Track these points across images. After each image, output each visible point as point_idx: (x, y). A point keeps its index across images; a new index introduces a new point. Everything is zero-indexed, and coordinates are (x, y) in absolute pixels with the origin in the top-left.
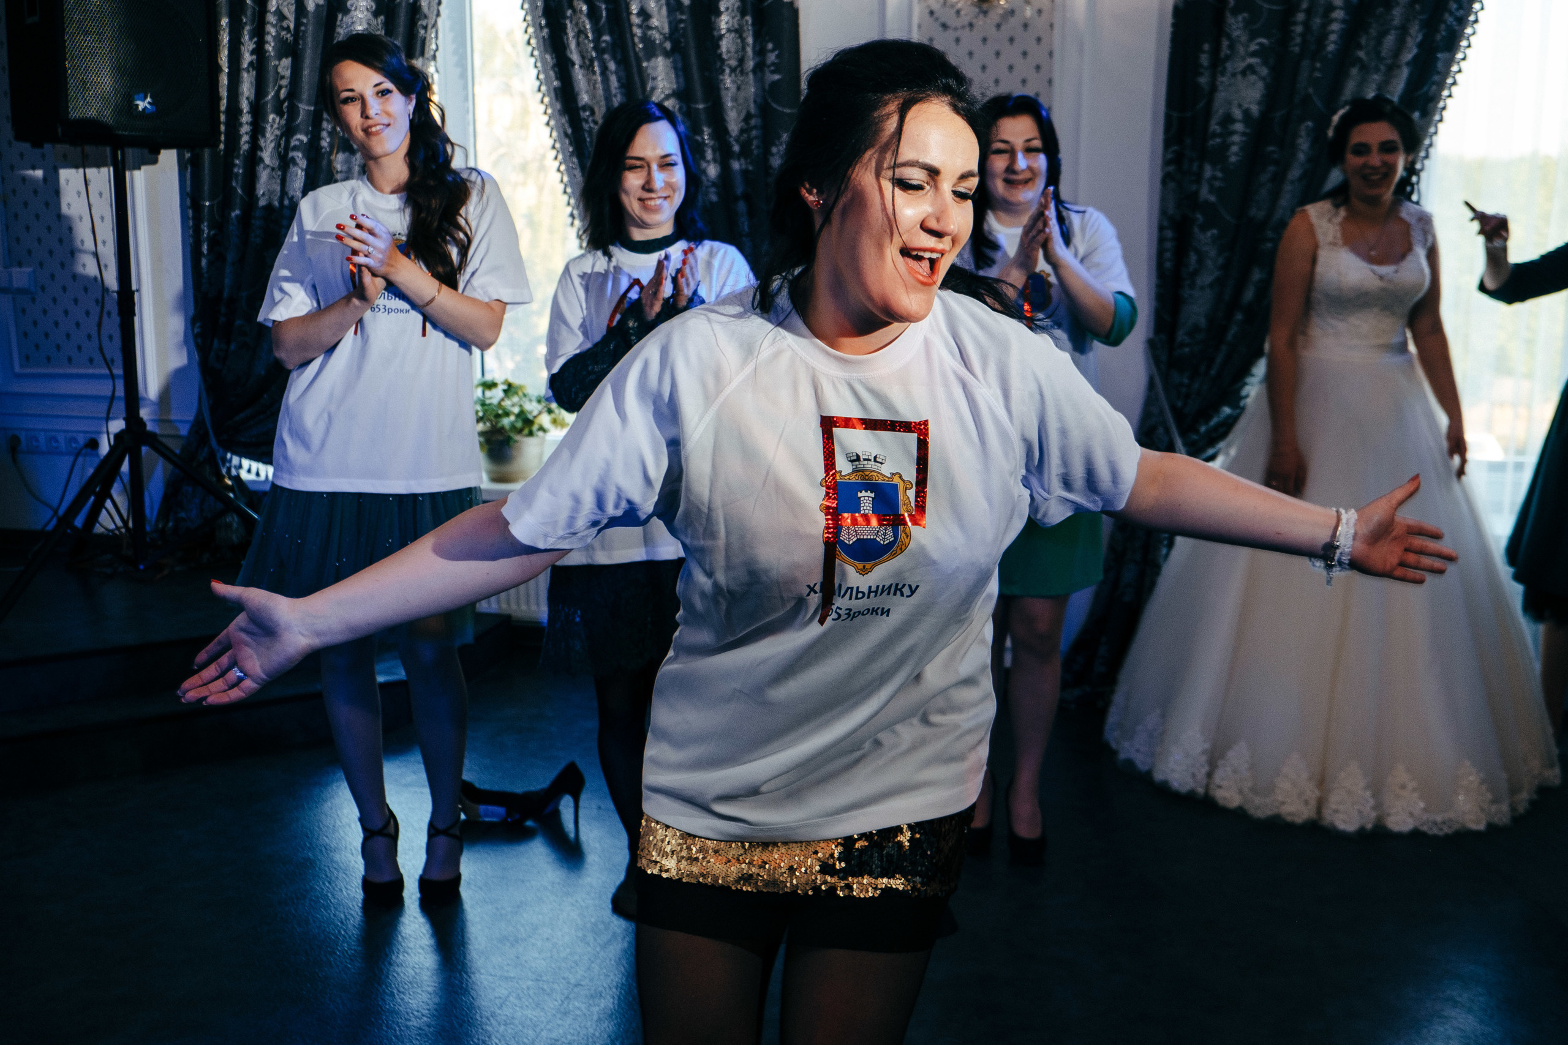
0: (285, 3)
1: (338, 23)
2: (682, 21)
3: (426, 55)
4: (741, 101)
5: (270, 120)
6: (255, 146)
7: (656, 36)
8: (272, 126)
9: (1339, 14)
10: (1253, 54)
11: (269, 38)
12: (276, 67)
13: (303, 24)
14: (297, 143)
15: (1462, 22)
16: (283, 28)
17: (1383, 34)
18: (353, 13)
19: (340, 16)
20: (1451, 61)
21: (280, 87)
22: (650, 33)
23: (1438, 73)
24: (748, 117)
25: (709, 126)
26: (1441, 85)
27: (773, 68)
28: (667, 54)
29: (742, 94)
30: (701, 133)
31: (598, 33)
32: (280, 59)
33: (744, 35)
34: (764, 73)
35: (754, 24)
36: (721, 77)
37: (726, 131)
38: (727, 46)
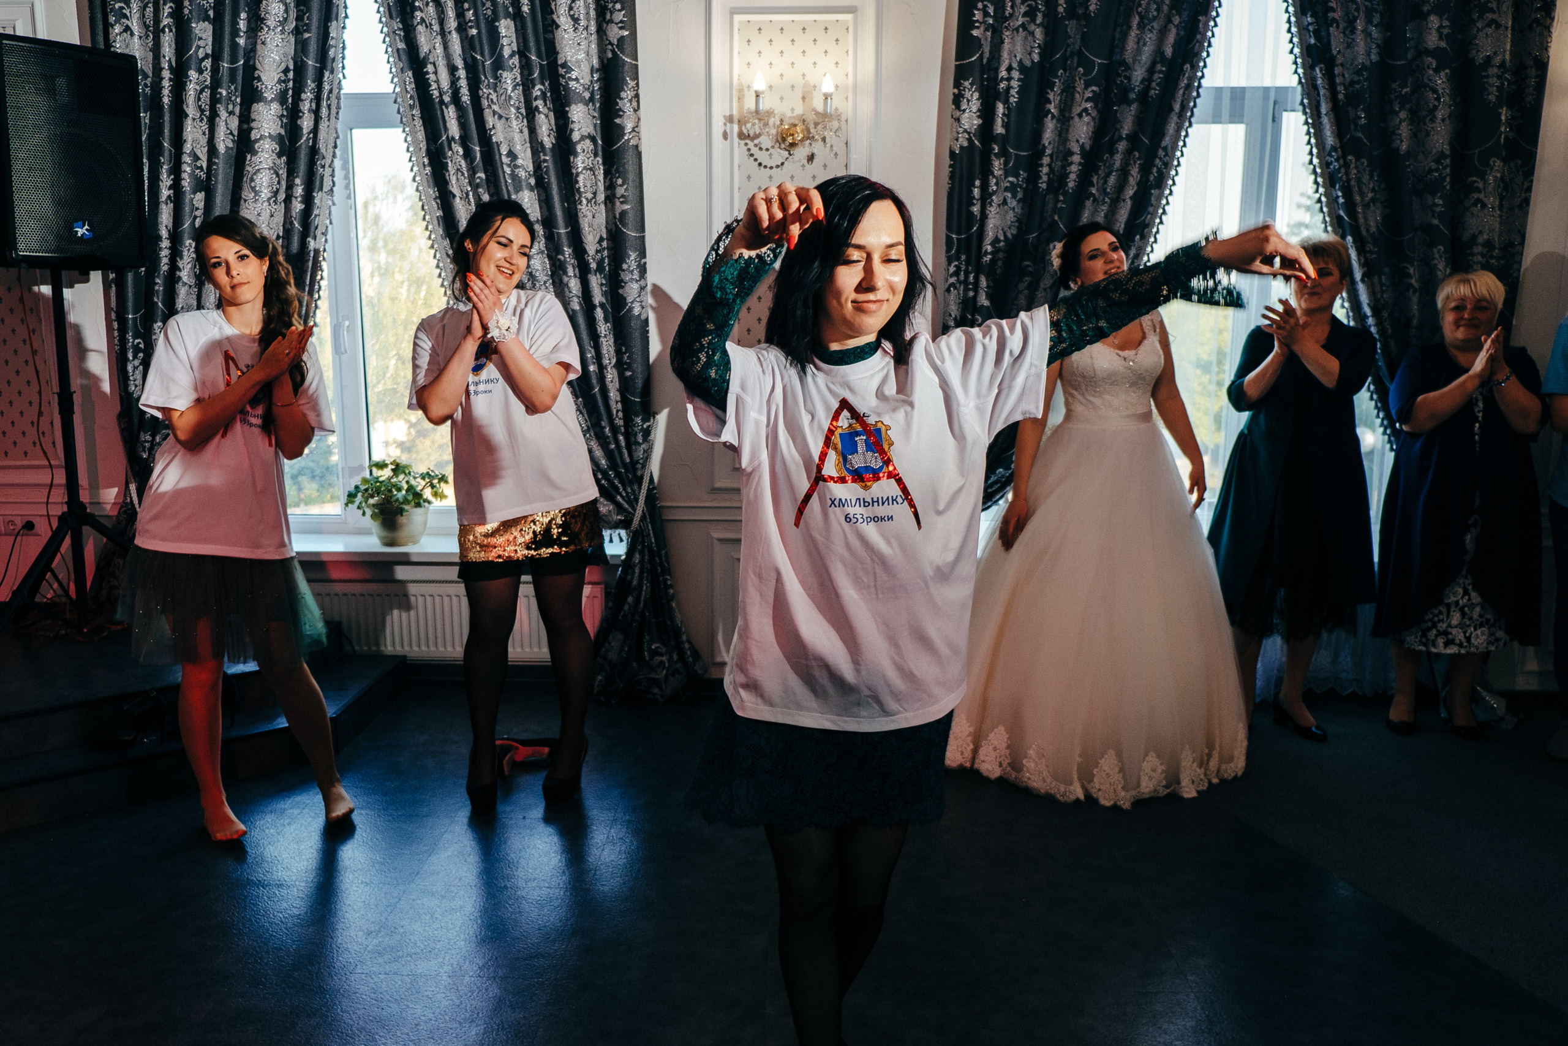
0: (199, 146)
1: (247, 162)
2: (545, 161)
3: (325, 189)
4: (595, 227)
5: (187, 244)
6: (174, 267)
7: (522, 174)
8: (189, 250)
9: (1076, 158)
11: (185, 175)
12: (192, 200)
13: (215, 164)
15: (1167, 165)
16: (198, 168)
17: (1108, 175)
18: (260, 154)
19: (249, 157)
20: (1160, 197)
21: (195, 217)
22: (517, 171)
23: (1152, 205)
24: (601, 240)
25: (569, 247)
26: (1154, 215)
27: (621, 200)
28: (532, 189)
30: (563, 253)
31: (472, 171)
32: (194, 193)
33: (596, 173)
34: (613, 204)
35: (604, 164)
36: (579, 207)
37: (585, 251)
38: (583, 181)
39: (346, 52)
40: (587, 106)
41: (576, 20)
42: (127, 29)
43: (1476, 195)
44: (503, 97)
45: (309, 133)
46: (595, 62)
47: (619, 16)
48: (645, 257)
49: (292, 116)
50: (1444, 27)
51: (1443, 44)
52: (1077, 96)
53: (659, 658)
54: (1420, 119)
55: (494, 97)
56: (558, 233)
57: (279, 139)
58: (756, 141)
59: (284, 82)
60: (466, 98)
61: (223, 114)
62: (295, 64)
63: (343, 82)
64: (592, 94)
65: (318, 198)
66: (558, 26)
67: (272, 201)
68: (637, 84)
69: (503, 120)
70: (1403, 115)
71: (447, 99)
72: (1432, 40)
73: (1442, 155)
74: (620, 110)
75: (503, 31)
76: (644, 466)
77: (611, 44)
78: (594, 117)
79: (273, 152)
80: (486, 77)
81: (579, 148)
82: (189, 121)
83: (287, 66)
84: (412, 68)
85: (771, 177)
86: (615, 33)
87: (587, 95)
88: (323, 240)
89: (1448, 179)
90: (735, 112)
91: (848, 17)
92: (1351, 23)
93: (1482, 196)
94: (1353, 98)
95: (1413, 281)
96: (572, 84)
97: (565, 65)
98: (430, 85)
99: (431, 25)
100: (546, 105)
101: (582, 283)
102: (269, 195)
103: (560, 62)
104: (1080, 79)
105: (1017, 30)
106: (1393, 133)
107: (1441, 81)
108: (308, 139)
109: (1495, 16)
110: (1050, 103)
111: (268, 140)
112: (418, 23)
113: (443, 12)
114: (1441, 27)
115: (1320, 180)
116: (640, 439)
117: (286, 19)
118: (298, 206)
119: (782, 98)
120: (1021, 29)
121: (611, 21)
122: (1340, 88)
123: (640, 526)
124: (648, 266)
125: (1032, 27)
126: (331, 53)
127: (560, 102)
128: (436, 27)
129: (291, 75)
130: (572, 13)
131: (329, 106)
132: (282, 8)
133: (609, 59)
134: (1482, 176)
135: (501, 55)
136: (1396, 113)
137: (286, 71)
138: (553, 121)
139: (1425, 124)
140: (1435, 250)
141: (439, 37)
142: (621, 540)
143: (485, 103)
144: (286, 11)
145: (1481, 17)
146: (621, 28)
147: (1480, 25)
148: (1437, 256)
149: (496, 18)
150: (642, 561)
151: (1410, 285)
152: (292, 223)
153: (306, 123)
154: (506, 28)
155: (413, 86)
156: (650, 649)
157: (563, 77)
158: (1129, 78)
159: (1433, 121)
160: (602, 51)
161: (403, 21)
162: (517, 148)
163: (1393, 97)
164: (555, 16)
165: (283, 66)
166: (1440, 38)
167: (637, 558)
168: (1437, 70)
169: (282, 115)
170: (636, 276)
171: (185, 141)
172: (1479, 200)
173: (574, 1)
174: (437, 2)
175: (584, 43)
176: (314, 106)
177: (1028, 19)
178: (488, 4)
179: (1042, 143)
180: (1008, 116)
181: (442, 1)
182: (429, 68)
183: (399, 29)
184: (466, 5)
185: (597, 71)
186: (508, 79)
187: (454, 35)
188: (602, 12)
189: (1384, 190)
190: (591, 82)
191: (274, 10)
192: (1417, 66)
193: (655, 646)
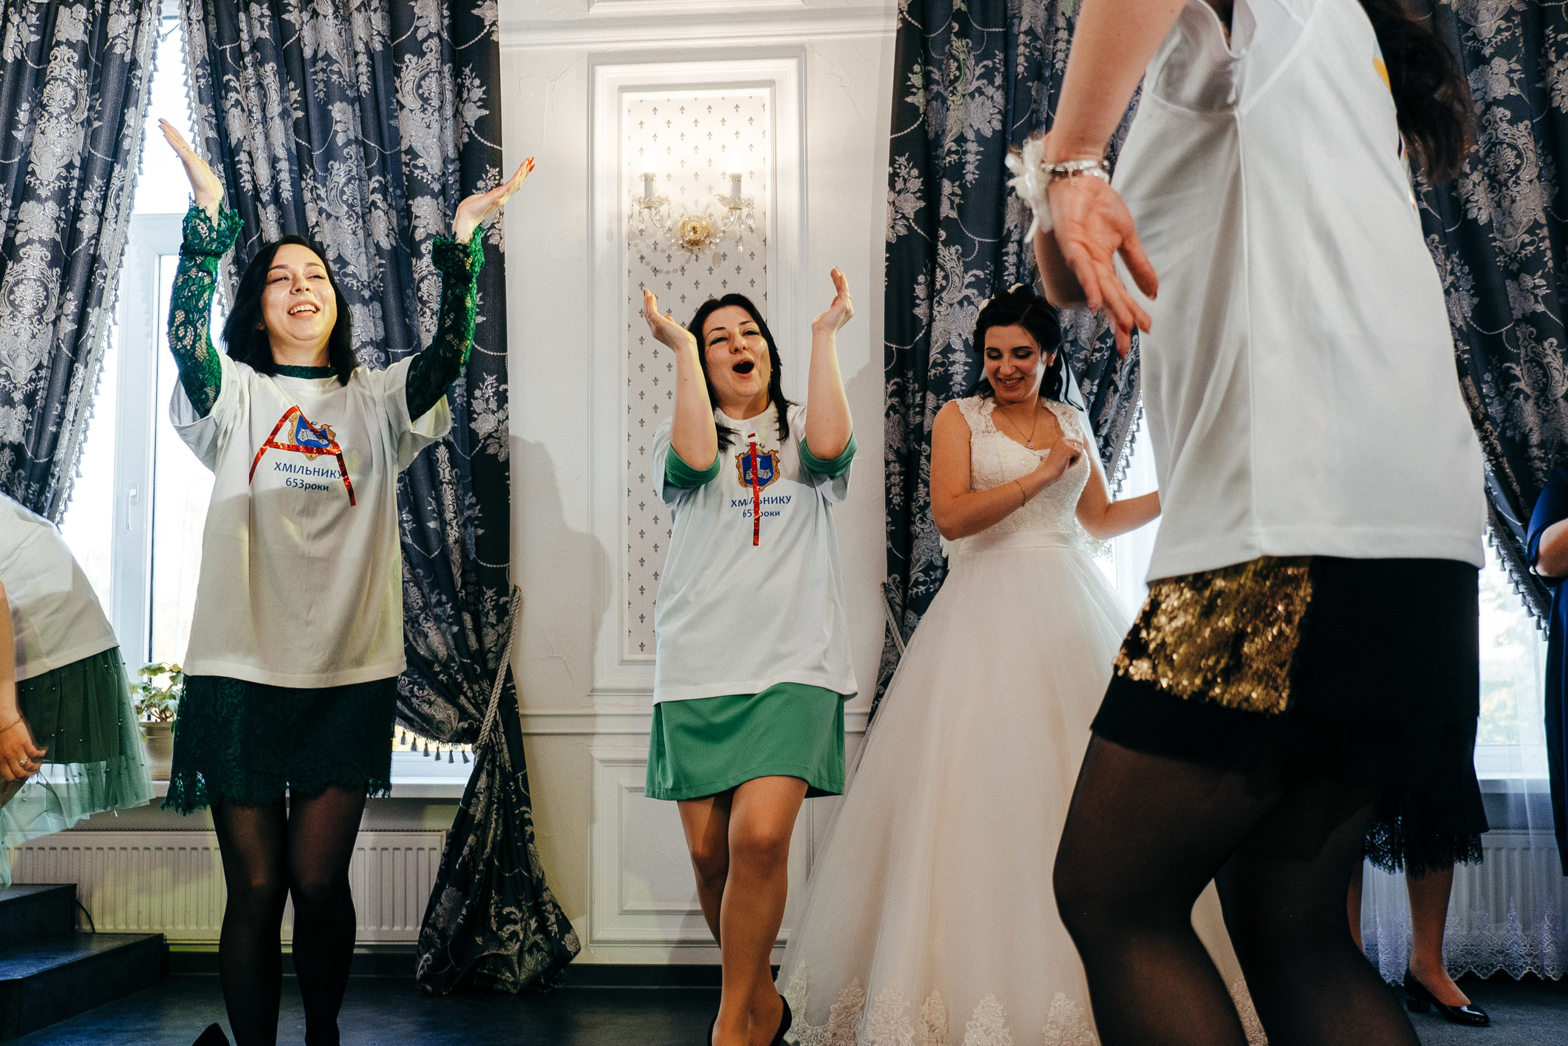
1: (8, 271)
3: (103, 305)
7: (354, 284)
10: (968, 286)
18: (25, 261)
19: (10, 265)
22: (347, 280)
28: (367, 303)
36: (421, 319)
38: (429, 289)
39: (146, 143)
40: (437, 199)
41: (425, 100)
44: (334, 192)
45: (90, 239)
46: (451, 153)
47: (479, 93)
48: (506, 382)
49: (71, 218)
50: (1515, 71)
51: (1515, 91)
53: (512, 928)
54: (1500, 182)
55: (322, 192)
57: (54, 246)
59: (65, 178)
60: (286, 194)
62: (83, 157)
63: (139, 177)
64: (445, 186)
65: (94, 314)
66: (402, 107)
67: (34, 320)
68: (501, 173)
69: (332, 220)
70: (1476, 177)
72: (1501, 88)
73: (1537, 225)
75: (337, 116)
76: (499, 657)
77: (468, 126)
78: (445, 213)
79: (42, 259)
80: (312, 166)
81: (420, 251)
83: (71, 162)
84: (222, 159)
86: (472, 113)
87: (436, 187)
88: (98, 367)
89: (1549, 254)
91: (765, 92)
95: (1522, 385)
96: (417, 172)
97: (409, 151)
98: (242, 177)
99: (250, 111)
100: (385, 199)
102: (33, 311)
103: (403, 148)
105: (971, 94)
106: (1468, 201)
107: (1522, 135)
108: (89, 245)
111: (38, 245)
112: (232, 106)
113: (265, 96)
114: (1511, 71)
116: (492, 619)
117: (73, 107)
118: (68, 326)
119: (683, 189)
120: (977, 95)
121: (469, 99)
123: (491, 739)
124: (509, 394)
125: (990, 91)
126: (127, 144)
127: (404, 194)
128: (257, 115)
129: (76, 173)
130: (420, 91)
132: (71, 94)
133: (464, 145)
135: (333, 142)
136: (1467, 176)
137: (70, 166)
138: (395, 221)
139: (1508, 189)
140: (1546, 344)
141: (260, 126)
142: (466, 760)
143: (307, 196)
144: (76, 97)
146: (481, 107)
147: (1560, 66)
148: (1549, 352)
149: (329, 100)
150: (489, 788)
151: (1520, 391)
152: (58, 347)
153: (88, 226)
154: (342, 114)
156: (499, 914)
157: (407, 165)
159: (1517, 183)
160: (458, 136)
161: (215, 108)
162: (349, 254)
164: (399, 96)
165: (66, 161)
166: (1512, 85)
167: (482, 783)
168: (1512, 122)
169: (59, 218)
170: (493, 405)
173: (423, 78)
174: (260, 85)
175: (436, 127)
176: (99, 207)
177: (985, 81)
178: (321, 86)
179: (1006, 227)
180: (962, 197)
181: (265, 82)
182: (243, 157)
183: (210, 115)
184: (292, 85)
185: (453, 161)
186: (340, 172)
187: (277, 120)
188: (459, 91)
189: (1469, 274)
190: (444, 174)
191: (58, 95)
192: (1489, 121)
193: (506, 910)
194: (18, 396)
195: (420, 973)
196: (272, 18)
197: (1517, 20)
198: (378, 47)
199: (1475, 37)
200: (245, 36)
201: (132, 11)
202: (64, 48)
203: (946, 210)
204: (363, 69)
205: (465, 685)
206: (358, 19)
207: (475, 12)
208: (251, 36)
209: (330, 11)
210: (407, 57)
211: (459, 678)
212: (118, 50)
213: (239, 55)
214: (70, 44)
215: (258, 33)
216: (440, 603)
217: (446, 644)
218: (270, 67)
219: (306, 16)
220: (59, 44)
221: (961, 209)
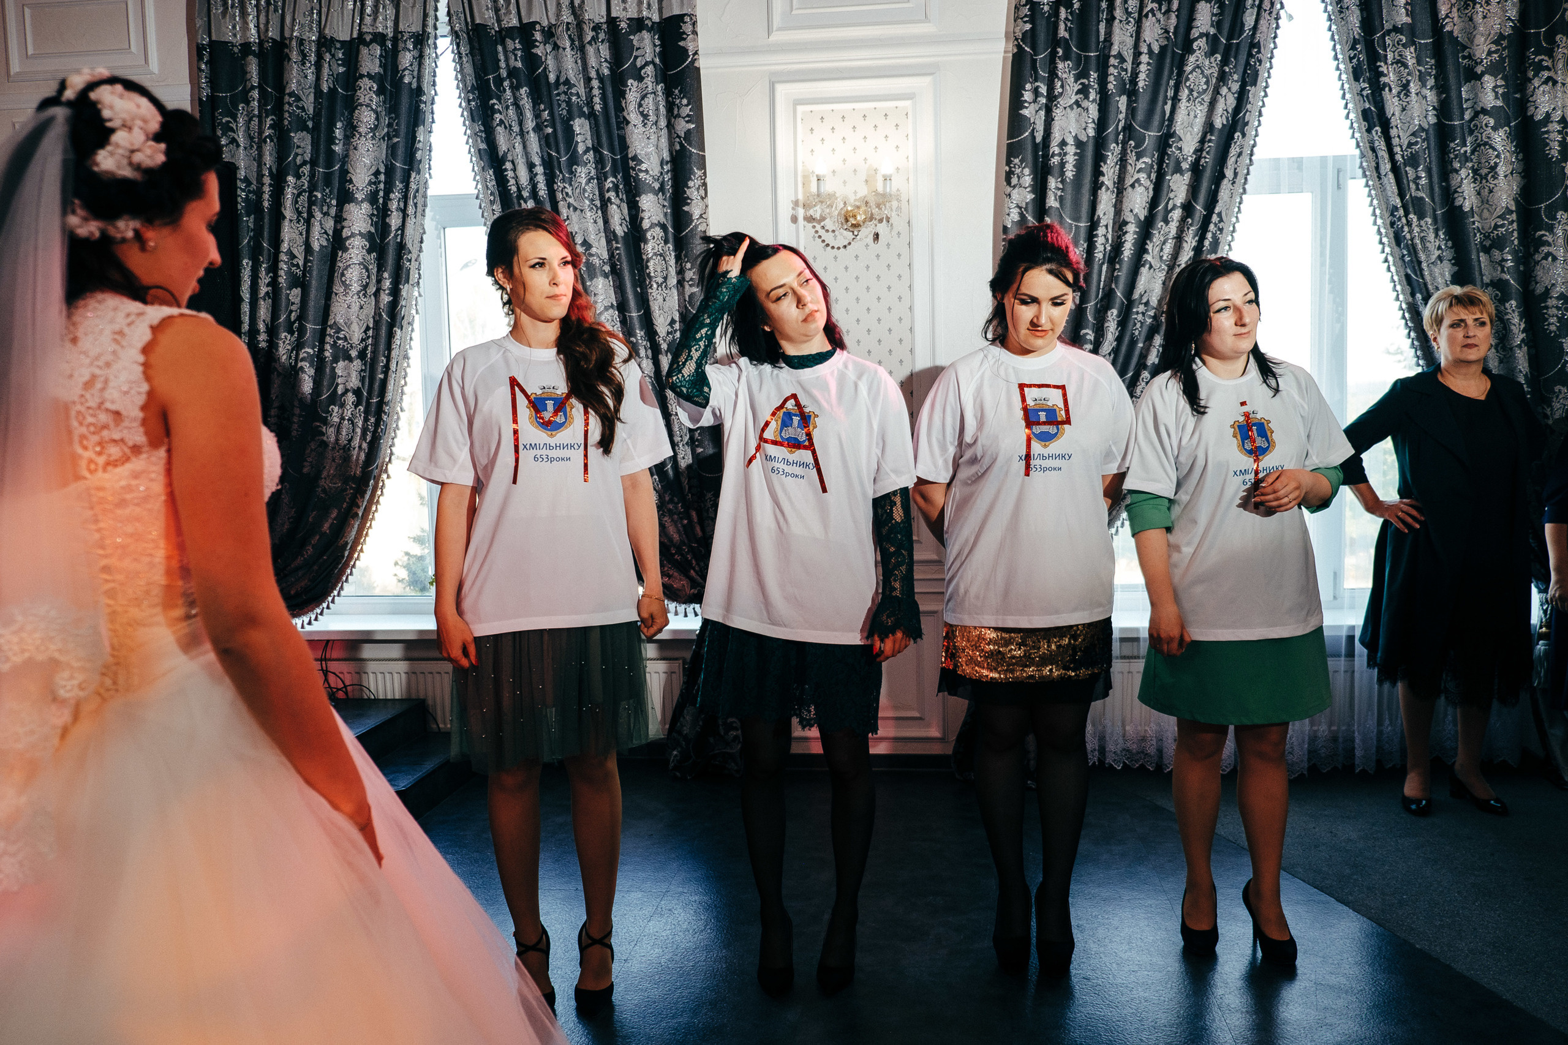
0: (295, 245)
1: (339, 259)
2: (617, 248)
3: (411, 282)
4: (666, 309)
7: (596, 261)
8: (284, 342)
9: (1132, 228)
11: (282, 273)
12: (288, 295)
13: (310, 261)
14: (305, 355)
16: (294, 265)
17: (1164, 242)
18: (351, 251)
19: (340, 253)
21: (291, 311)
22: (591, 259)
24: (673, 322)
25: (641, 330)
27: (690, 283)
28: (606, 276)
29: (667, 303)
30: (635, 336)
32: (291, 289)
33: (667, 259)
34: (683, 286)
35: (675, 250)
36: (650, 291)
37: (656, 333)
38: (654, 266)
39: (432, 153)
40: (658, 195)
41: (645, 116)
42: (234, 141)
43: (1545, 249)
44: (578, 190)
45: (397, 230)
46: (666, 156)
47: (686, 111)
49: (381, 214)
50: (1500, 86)
51: (1499, 103)
52: (1129, 167)
54: (1483, 175)
55: (569, 190)
56: (630, 316)
57: (370, 237)
58: (822, 224)
59: (374, 183)
60: (542, 192)
61: (318, 215)
62: (386, 166)
63: (430, 181)
64: (662, 185)
65: (405, 290)
66: (628, 123)
67: (361, 295)
68: (705, 174)
69: (578, 212)
70: (1464, 173)
71: (525, 194)
72: (1490, 100)
73: (1508, 211)
74: (688, 198)
75: (577, 129)
77: (679, 137)
78: (664, 206)
79: (363, 248)
80: (561, 172)
81: (649, 235)
82: (286, 223)
83: (378, 170)
84: (492, 167)
85: (836, 258)
86: (682, 126)
87: (657, 186)
88: (410, 329)
89: (1515, 234)
90: (800, 197)
91: (907, 103)
92: (1405, 87)
93: (1552, 249)
94: (1413, 161)
96: (642, 175)
97: (635, 158)
98: (508, 181)
99: (511, 126)
100: (618, 196)
101: (654, 364)
102: (359, 288)
103: (630, 156)
104: (1132, 151)
105: (1071, 107)
106: (1456, 192)
107: (1499, 139)
108: (396, 236)
109: (1551, 74)
110: (1103, 175)
111: (359, 237)
112: (497, 125)
113: (521, 114)
114: (1496, 87)
115: (1385, 240)
117: (376, 127)
118: (385, 299)
119: (845, 182)
120: (1075, 107)
121: (678, 116)
122: (1397, 149)
125: (1085, 104)
126: (418, 155)
127: (632, 191)
128: (516, 129)
129: (382, 177)
130: (641, 109)
131: (416, 205)
132: (373, 116)
133: (677, 151)
134: (1551, 229)
135: (575, 151)
136: (1457, 171)
137: (377, 173)
138: (626, 211)
139: (1487, 181)
140: (1507, 305)
141: (519, 137)
143: (559, 196)
144: (377, 119)
145: (1536, 75)
146: (687, 122)
147: (1536, 82)
149: (571, 117)
152: (380, 315)
153: (394, 221)
154: (581, 127)
155: (494, 183)
157: (634, 169)
158: (1180, 149)
159: (1495, 177)
160: (671, 144)
161: (484, 124)
162: (592, 238)
163: (1452, 156)
164: (625, 113)
165: (374, 169)
166: (1497, 97)
168: (1494, 129)
169: (373, 215)
171: (282, 241)
172: (1549, 254)
173: (643, 98)
174: (516, 104)
175: (653, 137)
176: (402, 205)
177: (1081, 96)
178: (564, 105)
179: (1097, 214)
180: (1063, 190)
181: (521, 103)
182: (508, 165)
183: (481, 131)
184: (542, 107)
185: (667, 163)
186: (583, 173)
187: (532, 134)
188: (670, 107)
189: (1451, 248)
190: (662, 173)
191: (366, 118)
192: (1475, 125)
193: (730, 720)
194: (354, 353)
195: (672, 765)
196: (523, 50)
197: (1505, 43)
198: (606, 72)
199: (1470, 57)
200: (503, 64)
201: (415, 47)
202: (366, 80)
203: (1052, 202)
204: (596, 92)
205: (694, 562)
206: (590, 50)
207: (681, 44)
208: (508, 65)
209: (568, 44)
210: (630, 82)
211: (689, 557)
212: (406, 80)
213: (499, 81)
214: (370, 76)
215: (512, 63)
216: (671, 501)
217: (679, 532)
218: (524, 91)
219: (549, 48)
220: (362, 76)
221: (1061, 199)
